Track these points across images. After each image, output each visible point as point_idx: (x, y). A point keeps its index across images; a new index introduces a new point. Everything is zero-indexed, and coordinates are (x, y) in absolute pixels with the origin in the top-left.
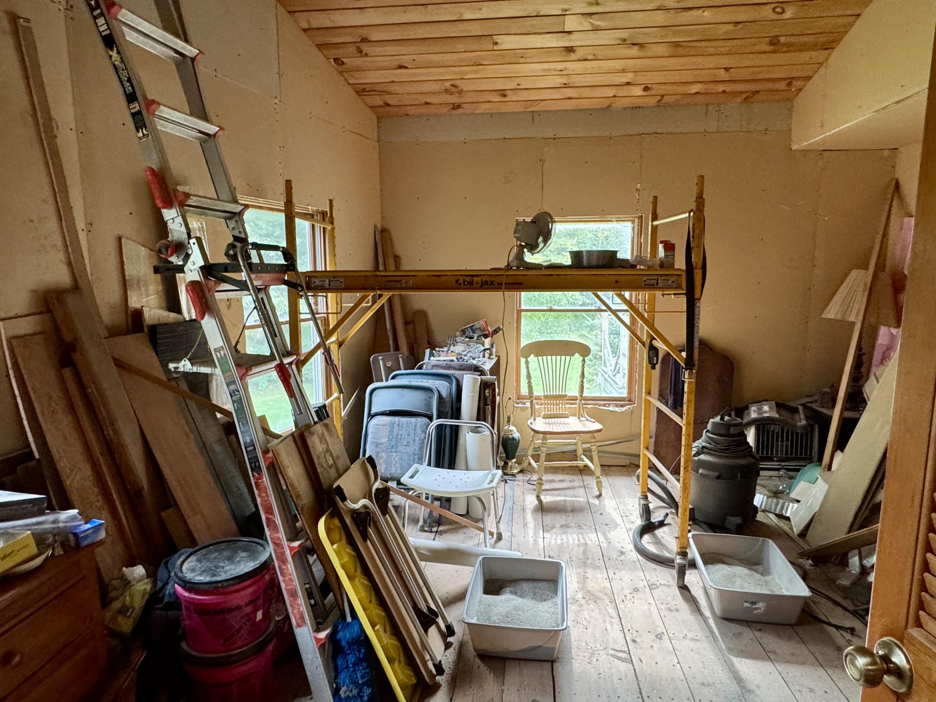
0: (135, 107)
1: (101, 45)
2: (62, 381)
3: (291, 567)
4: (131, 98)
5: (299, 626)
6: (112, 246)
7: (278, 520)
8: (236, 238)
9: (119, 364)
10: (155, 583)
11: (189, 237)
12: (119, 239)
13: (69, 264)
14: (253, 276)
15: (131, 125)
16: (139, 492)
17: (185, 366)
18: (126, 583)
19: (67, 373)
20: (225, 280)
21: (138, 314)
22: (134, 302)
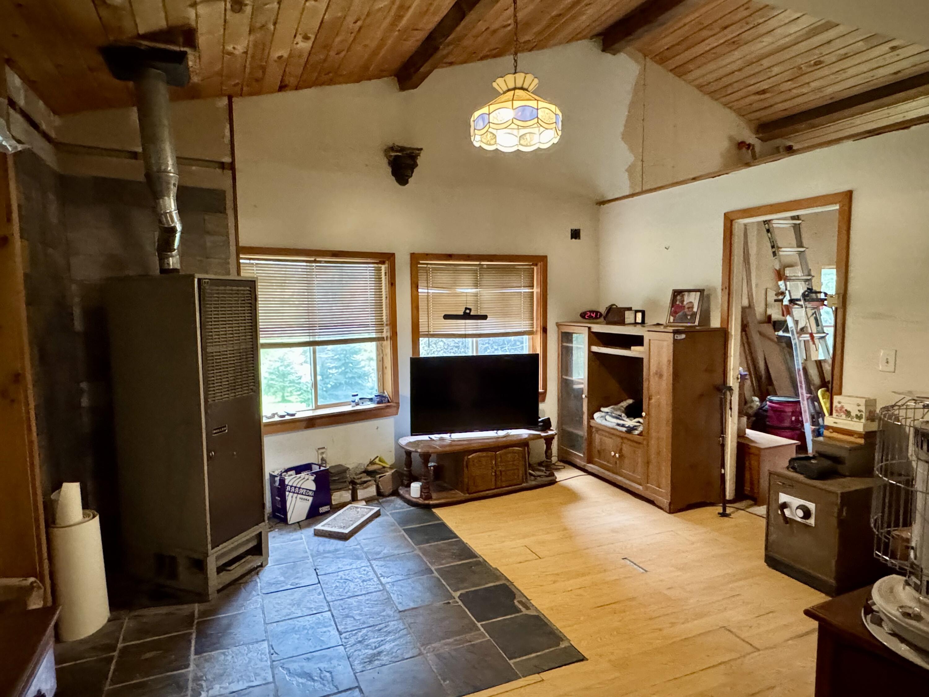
0: (774, 250)
1: (766, 232)
2: (742, 337)
3: (806, 402)
4: (773, 247)
5: (806, 422)
6: (764, 292)
7: (804, 386)
8: (808, 289)
9: (761, 333)
10: (761, 405)
11: (786, 289)
12: (766, 289)
13: (749, 298)
14: (807, 303)
15: (772, 255)
16: (761, 377)
17: (781, 333)
18: (752, 401)
19: (744, 333)
20: (796, 304)
21: (770, 317)
22: (769, 312)
